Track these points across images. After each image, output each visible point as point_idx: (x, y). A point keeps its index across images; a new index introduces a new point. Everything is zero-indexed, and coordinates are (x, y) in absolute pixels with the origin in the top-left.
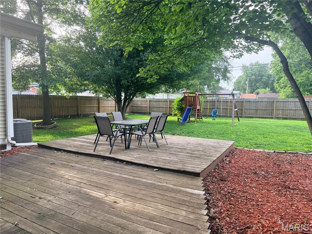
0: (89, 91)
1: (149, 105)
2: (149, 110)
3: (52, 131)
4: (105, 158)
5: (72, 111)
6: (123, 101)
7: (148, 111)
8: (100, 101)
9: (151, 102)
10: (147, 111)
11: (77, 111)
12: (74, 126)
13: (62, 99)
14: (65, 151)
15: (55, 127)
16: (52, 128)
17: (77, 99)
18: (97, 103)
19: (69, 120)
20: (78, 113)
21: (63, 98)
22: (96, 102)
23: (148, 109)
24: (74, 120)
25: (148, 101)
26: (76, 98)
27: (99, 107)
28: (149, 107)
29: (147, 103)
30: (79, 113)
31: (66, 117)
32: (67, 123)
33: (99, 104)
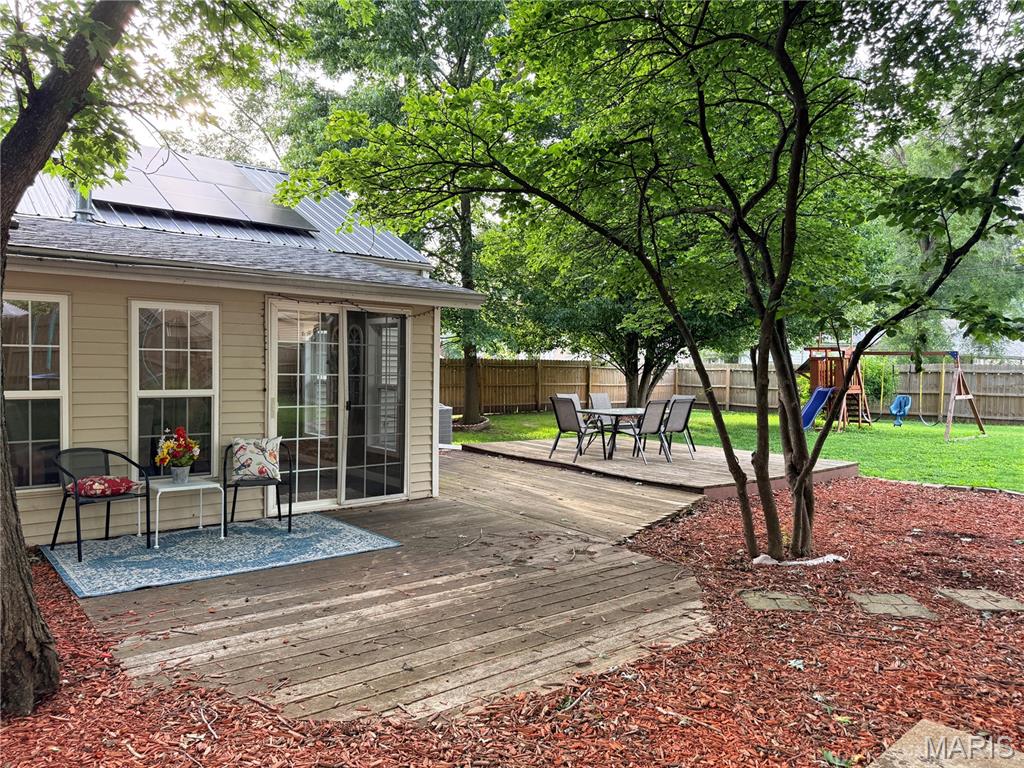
0: (559, 350)
1: (731, 382)
2: (730, 398)
3: (481, 435)
4: (564, 466)
5: (524, 398)
6: (641, 371)
7: (727, 400)
8: (591, 371)
9: (735, 374)
10: (724, 400)
11: (536, 396)
12: (525, 428)
13: (502, 368)
14: (504, 456)
15: (487, 428)
16: (481, 431)
17: (536, 368)
18: (583, 377)
19: (515, 417)
20: (537, 402)
21: (503, 365)
22: (580, 374)
23: (728, 396)
24: (528, 417)
25: (728, 370)
26: (533, 366)
27: (588, 386)
28: (731, 388)
29: (725, 378)
30: (540, 403)
31: (509, 411)
32: (512, 423)
33: (588, 380)
